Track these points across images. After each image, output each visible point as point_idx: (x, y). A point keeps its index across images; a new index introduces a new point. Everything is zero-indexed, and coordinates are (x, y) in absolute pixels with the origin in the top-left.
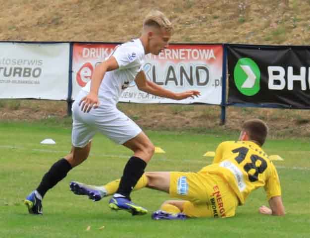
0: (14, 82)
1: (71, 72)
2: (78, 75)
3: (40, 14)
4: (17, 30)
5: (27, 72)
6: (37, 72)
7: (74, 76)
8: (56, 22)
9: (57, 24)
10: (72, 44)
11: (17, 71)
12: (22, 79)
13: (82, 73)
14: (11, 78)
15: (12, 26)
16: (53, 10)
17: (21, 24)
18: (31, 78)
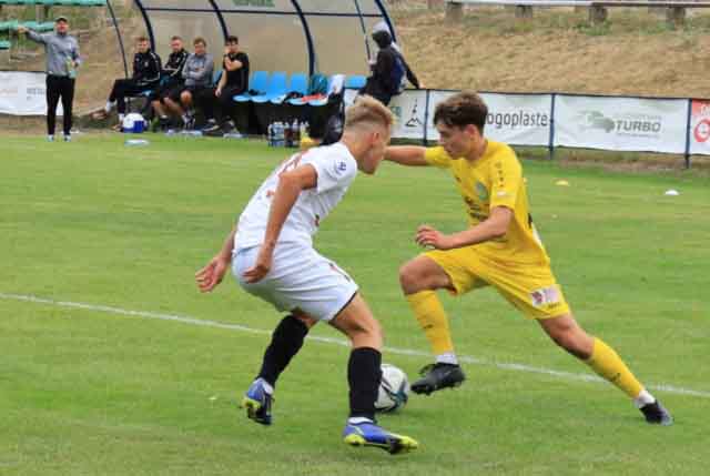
0: (635, 135)
1: (689, 127)
2: (696, 130)
3: (658, 70)
4: (635, 86)
5: (647, 126)
6: (656, 127)
7: (692, 131)
8: (672, 79)
9: (673, 81)
10: (691, 100)
11: (637, 125)
12: (642, 132)
13: (701, 129)
14: (632, 132)
15: (629, 82)
16: (667, 68)
17: (638, 80)
18: (651, 133)
